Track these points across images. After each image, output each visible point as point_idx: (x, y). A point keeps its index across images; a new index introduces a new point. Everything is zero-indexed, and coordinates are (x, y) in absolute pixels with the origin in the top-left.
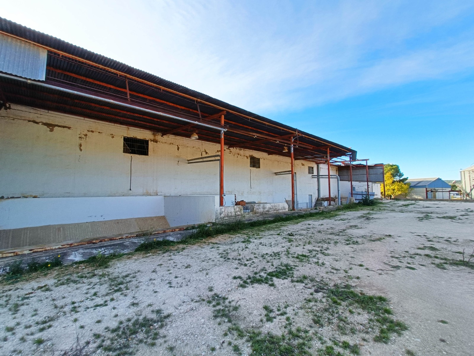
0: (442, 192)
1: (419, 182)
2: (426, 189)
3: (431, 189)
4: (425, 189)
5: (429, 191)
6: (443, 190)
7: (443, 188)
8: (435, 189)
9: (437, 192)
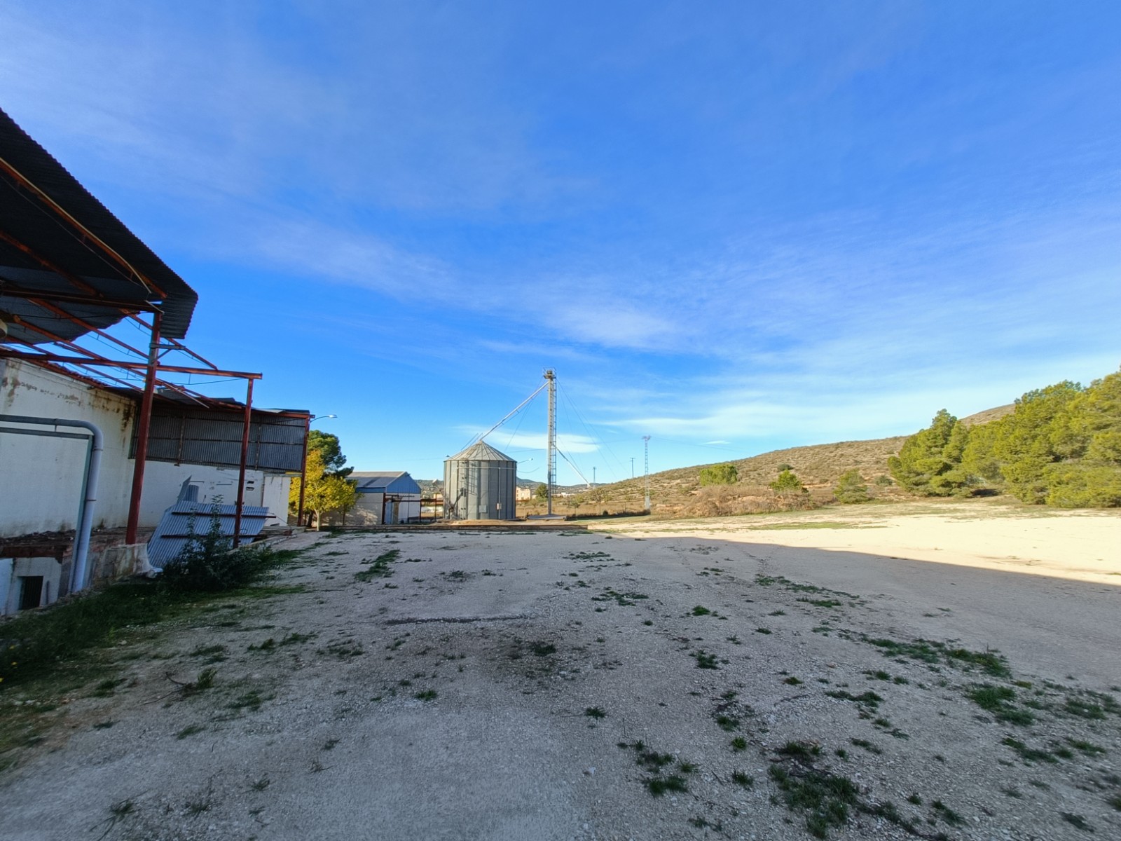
0: (409, 501)
1: (373, 480)
2: (385, 495)
3: (393, 496)
4: (383, 494)
5: (388, 499)
6: (411, 499)
7: (411, 494)
8: (398, 496)
9: (401, 503)
